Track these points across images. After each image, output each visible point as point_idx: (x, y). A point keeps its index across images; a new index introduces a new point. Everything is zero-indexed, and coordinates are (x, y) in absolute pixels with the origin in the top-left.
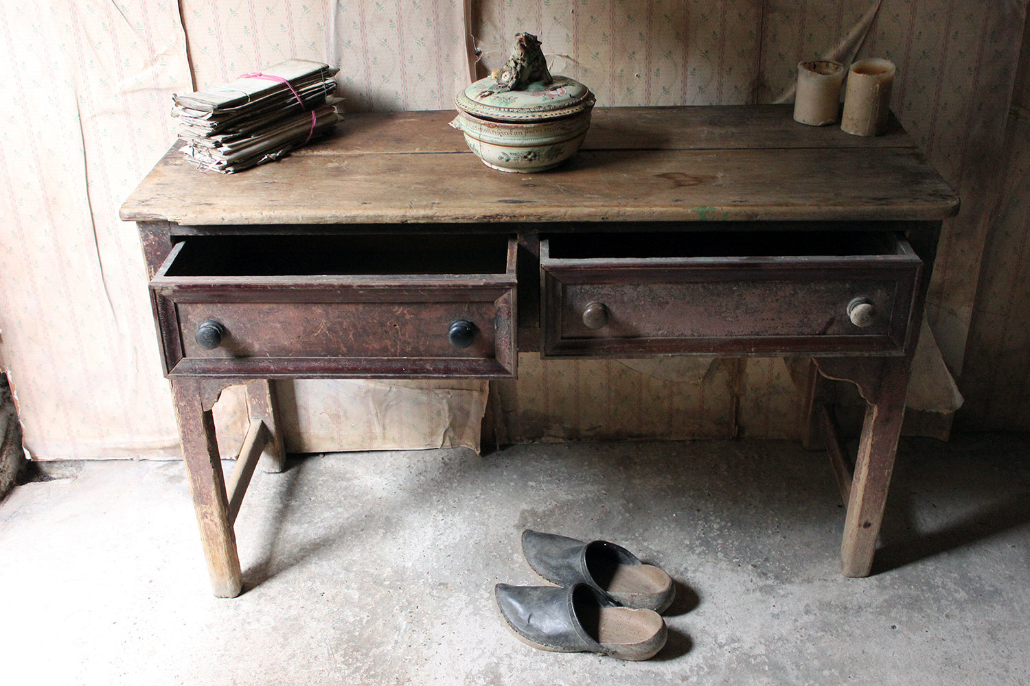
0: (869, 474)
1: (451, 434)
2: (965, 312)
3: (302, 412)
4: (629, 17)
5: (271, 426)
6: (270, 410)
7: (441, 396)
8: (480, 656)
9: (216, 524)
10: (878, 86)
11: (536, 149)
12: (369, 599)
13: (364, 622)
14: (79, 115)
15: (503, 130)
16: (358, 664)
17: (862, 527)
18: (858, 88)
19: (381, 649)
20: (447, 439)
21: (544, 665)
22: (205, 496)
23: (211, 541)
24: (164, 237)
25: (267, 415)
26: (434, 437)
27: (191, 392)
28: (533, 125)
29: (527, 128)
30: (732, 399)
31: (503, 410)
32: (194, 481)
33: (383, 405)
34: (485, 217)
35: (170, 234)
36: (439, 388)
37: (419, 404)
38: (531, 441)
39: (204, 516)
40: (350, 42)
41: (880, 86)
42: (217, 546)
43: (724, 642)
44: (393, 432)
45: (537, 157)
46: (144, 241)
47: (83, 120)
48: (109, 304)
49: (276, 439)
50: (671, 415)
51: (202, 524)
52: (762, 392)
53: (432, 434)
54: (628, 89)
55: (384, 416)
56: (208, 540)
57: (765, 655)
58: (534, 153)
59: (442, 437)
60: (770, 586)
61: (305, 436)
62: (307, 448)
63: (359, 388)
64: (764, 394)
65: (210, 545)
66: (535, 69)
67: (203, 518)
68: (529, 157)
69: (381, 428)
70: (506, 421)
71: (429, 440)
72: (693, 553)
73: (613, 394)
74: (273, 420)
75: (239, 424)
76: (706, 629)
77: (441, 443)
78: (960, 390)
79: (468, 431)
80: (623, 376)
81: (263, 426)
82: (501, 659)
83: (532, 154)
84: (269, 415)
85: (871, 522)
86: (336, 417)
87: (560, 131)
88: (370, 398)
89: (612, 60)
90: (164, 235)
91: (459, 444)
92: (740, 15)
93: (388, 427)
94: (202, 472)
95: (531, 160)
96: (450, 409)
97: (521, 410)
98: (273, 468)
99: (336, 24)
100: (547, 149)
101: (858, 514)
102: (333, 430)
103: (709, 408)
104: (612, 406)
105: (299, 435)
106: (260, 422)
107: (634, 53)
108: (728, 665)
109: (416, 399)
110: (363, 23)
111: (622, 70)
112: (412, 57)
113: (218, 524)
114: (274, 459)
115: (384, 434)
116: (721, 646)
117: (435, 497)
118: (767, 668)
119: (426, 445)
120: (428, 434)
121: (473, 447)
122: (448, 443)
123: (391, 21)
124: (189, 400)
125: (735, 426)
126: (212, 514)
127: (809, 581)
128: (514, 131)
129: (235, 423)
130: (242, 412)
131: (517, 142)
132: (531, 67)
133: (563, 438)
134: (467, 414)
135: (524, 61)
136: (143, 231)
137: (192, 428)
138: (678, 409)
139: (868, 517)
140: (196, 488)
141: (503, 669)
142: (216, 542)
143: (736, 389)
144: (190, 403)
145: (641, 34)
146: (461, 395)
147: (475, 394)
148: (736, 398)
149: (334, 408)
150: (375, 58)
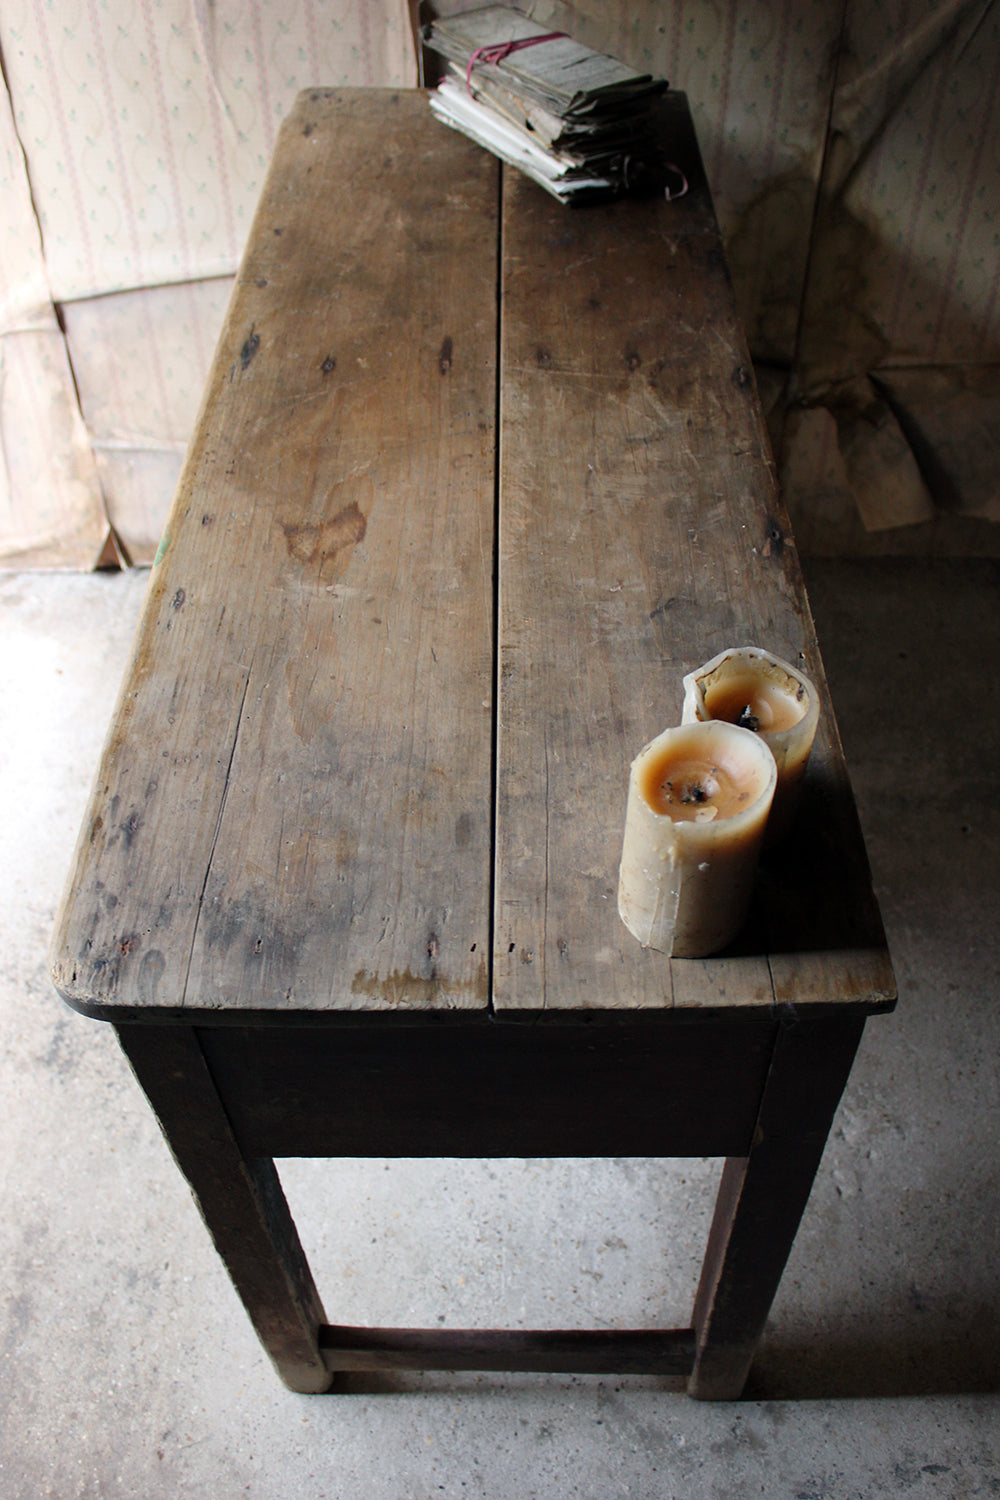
54: (645, 51)
75: (95, 526)
89: (625, 3)
111: (638, 21)
129: (89, 525)
130: (99, 510)
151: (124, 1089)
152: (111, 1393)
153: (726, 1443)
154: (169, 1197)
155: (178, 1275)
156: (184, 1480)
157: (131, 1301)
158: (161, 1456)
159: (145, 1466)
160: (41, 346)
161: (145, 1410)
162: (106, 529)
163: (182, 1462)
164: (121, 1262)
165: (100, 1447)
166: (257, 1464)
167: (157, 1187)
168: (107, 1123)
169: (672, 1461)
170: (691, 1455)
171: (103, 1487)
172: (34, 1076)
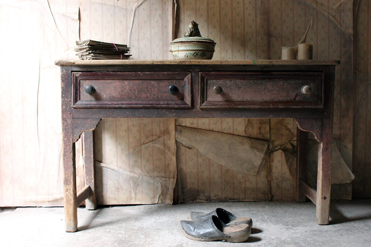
0: (323, 174)
1: (161, 197)
2: (350, 146)
3: (105, 187)
4: (225, 38)
5: (93, 188)
6: (93, 181)
7: (158, 180)
8: (175, 243)
9: (71, 195)
10: (308, 47)
11: (197, 52)
12: (129, 233)
13: (127, 237)
14: (40, 67)
15: (186, 45)
16: (124, 245)
17: (323, 199)
18: (301, 48)
19: (133, 242)
20: (160, 199)
21: (201, 244)
22: (68, 181)
23: (68, 203)
24: (69, 71)
25: (92, 183)
26: (155, 199)
27: (69, 134)
28: (196, 42)
29: (194, 43)
30: (268, 183)
31: (182, 188)
32: (65, 174)
33: (136, 183)
34: (180, 62)
35: (71, 70)
36: (158, 177)
37: (149, 184)
38: (192, 201)
39: (67, 190)
40: (134, 45)
41: (309, 47)
42: (70, 205)
43: (274, 238)
44: (139, 196)
45: (197, 55)
46: (62, 72)
47: (41, 69)
48: (38, 139)
49: (94, 194)
50: (246, 190)
51: (66, 194)
52: (279, 180)
53: (154, 197)
55: (136, 189)
56: (67, 202)
57: (291, 241)
58: (197, 53)
59: (158, 199)
60: (290, 228)
61: (105, 197)
62: (105, 203)
63: (128, 176)
64: (280, 181)
65: (67, 205)
66: (196, 32)
67: (66, 192)
68: (195, 55)
69: (135, 194)
70: (183, 193)
71: (153, 200)
72: (258, 222)
73: (223, 181)
74: (94, 185)
76: (266, 236)
77: (157, 201)
78: (353, 173)
79: (168, 196)
80: (227, 173)
81: (90, 187)
82: (184, 243)
83: (196, 54)
84: (93, 183)
85: (326, 197)
86: (118, 189)
87: (205, 46)
88: (131, 181)
89: (220, 52)
90: (69, 70)
91: (164, 202)
92: (261, 38)
93: (137, 194)
94: (69, 170)
95: (195, 56)
96: (162, 186)
97: (188, 188)
98: (92, 207)
99: (130, 38)
100: (201, 52)
101: (321, 194)
102: (116, 195)
103: (260, 187)
104: (223, 186)
105: (102, 196)
106: (89, 186)
107: (228, 50)
108: (277, 243)
109: (149, 182)
110: (138, 39)
111: (224, 56)
112: (154, 51)
113: (72, 195)
114: (92, 203)
115: (136, 197)
116: (273, 239)
117: (155, 214)
118: (292, 243)
119: (152, 202)
120: (152, 197)
121: (170, 202)
122: (160, 202)
123: (148, 39)
124: (68, 137)
125: (270, 194)
126: (70, 190)
127: (305, 226)
128: (190, 44)
131: (191, 49)
132: (195, 31)
133: (205, 200)
134: (168, 189)
135: (193, 29)
136: (62, 69)
137: (68, 150)
138: (248, 187)
139: (325, 194)
140: (65, 177)
141: (184, 245)
142: (70, 203)
143: (269, 179)
144: (68, 139)
145: (230, 44)
146: (166, 180)
147: (171, 180)
148: (270, 182)
149: (117, 185)
150: (142, 51)
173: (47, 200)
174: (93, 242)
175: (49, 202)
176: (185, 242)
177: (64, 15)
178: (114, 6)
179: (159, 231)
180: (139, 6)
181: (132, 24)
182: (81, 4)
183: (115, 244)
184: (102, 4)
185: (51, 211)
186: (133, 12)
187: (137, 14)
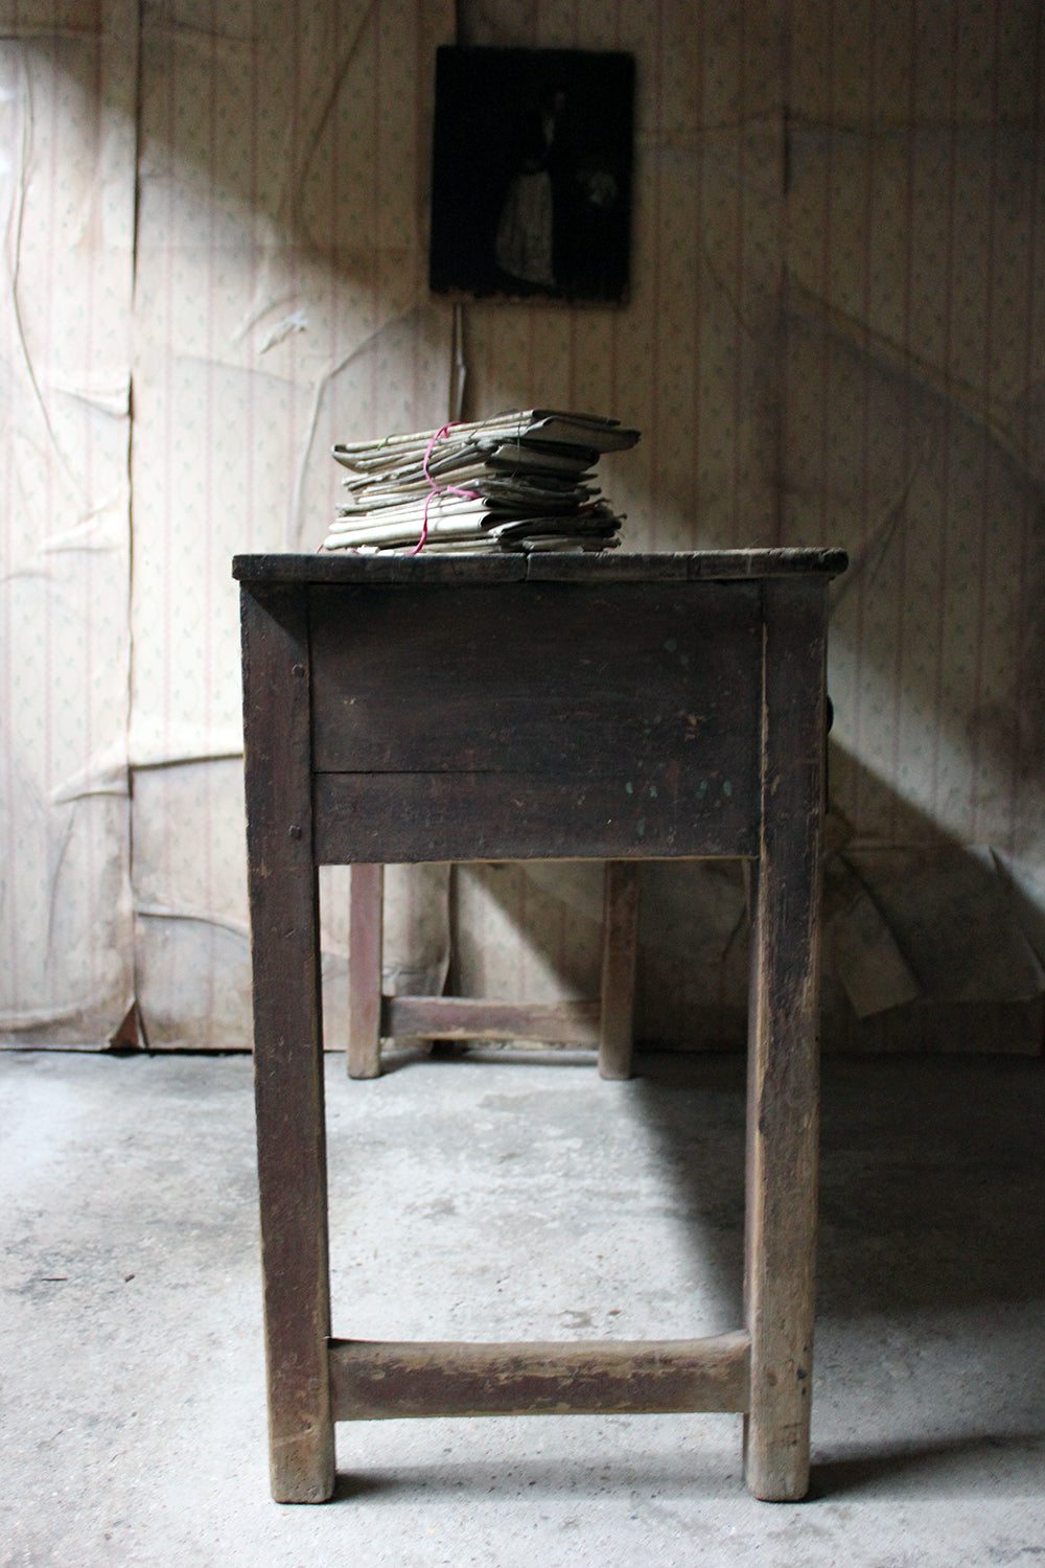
21: (514, 1202)
50: (683, 1013)
75: (120, 1001)
92: (754, 495)
129: (114, 998)
130: (127, 982)
138: (692, 1004)
141: (458, 1202)
146: (413, 972)
147: (430, 970)
151: (102, 1310)
152: (55, 1494)
153: (785, 1532)
154: (141, 1374)
155: (146, 1420)
156: (134, 1555)
157: (89, 1435)
158: (108, 1537)
159: (88, 1544)
160: (108, 811)
161: (92, 1506)
162: (131, 1001)
163: (134, 1541)
164: (81, 1411)
165: (35, 1530)
166: (223, 1544)
167: (130, 1367)
168: (81, 1328)
169: (722, 1544)
170: (745, 1540)
171: (34, 1559)
172: (5, 1300)
173: (10, 1025)
174: (157, 1181)
175: (16, 1031)
176: (463, 1193)
177: (78, 398)
178: (251, 371)
179: (380, 1149)
180: (334, 375)
181: (309, 433)
182: (137, 361)
183: (229, 1190)
184: (210, 363)
185: (21, 1063)
186: (316, 393)
187: (327, 398)
